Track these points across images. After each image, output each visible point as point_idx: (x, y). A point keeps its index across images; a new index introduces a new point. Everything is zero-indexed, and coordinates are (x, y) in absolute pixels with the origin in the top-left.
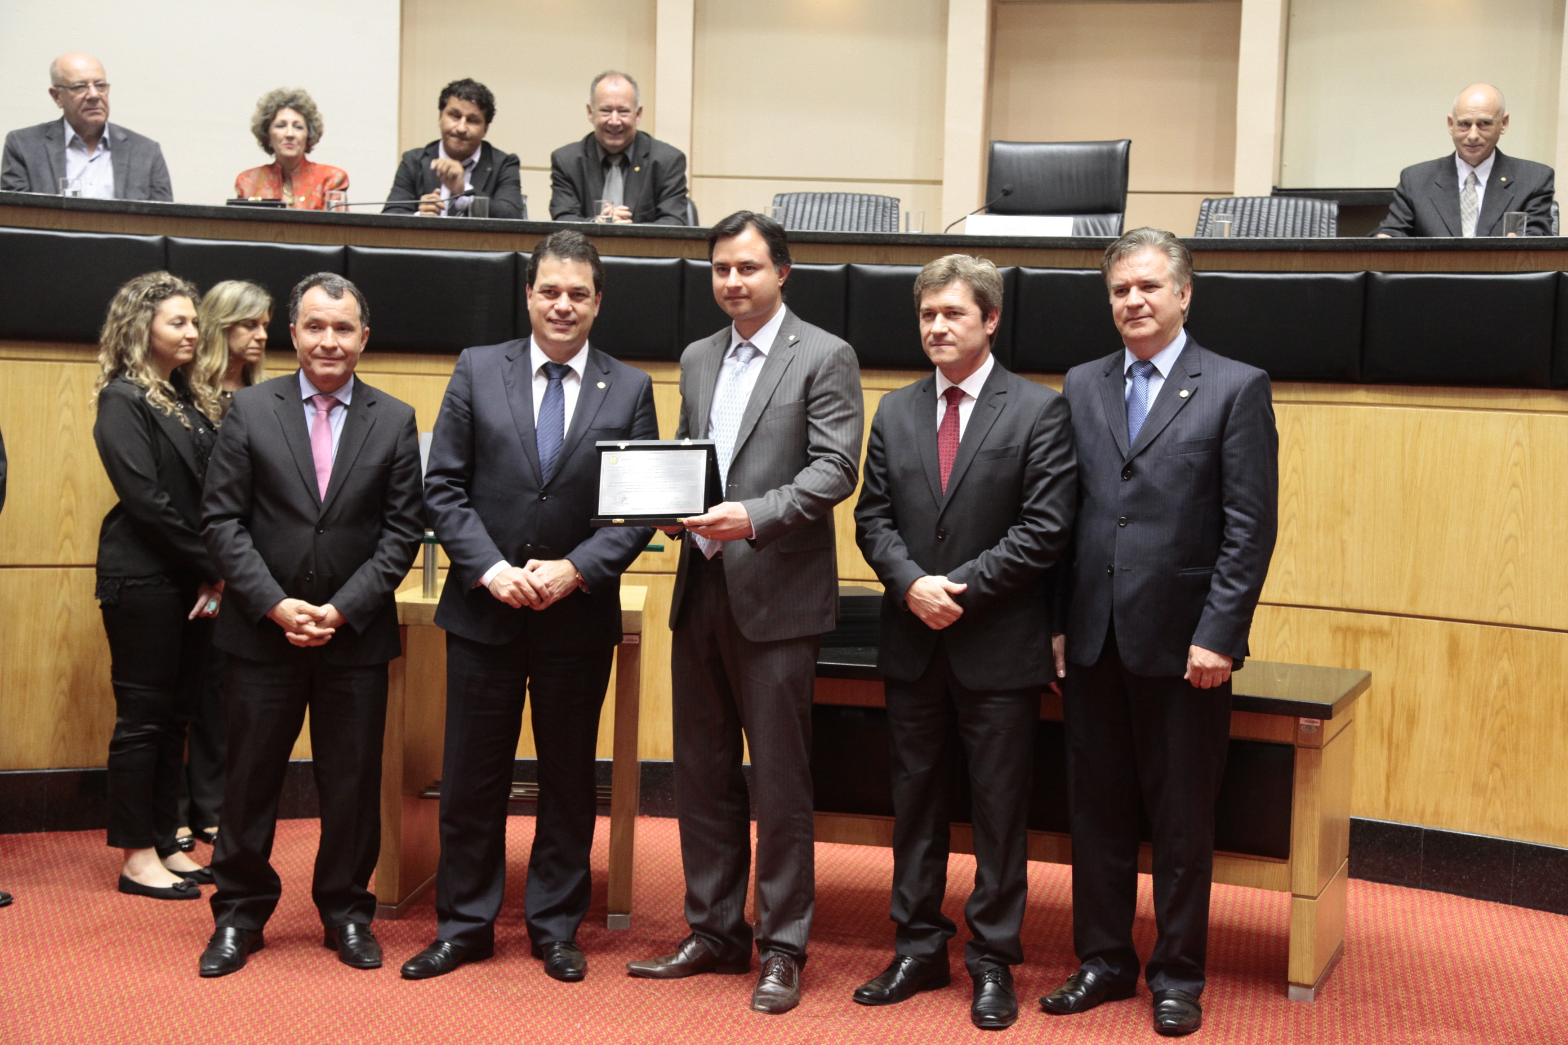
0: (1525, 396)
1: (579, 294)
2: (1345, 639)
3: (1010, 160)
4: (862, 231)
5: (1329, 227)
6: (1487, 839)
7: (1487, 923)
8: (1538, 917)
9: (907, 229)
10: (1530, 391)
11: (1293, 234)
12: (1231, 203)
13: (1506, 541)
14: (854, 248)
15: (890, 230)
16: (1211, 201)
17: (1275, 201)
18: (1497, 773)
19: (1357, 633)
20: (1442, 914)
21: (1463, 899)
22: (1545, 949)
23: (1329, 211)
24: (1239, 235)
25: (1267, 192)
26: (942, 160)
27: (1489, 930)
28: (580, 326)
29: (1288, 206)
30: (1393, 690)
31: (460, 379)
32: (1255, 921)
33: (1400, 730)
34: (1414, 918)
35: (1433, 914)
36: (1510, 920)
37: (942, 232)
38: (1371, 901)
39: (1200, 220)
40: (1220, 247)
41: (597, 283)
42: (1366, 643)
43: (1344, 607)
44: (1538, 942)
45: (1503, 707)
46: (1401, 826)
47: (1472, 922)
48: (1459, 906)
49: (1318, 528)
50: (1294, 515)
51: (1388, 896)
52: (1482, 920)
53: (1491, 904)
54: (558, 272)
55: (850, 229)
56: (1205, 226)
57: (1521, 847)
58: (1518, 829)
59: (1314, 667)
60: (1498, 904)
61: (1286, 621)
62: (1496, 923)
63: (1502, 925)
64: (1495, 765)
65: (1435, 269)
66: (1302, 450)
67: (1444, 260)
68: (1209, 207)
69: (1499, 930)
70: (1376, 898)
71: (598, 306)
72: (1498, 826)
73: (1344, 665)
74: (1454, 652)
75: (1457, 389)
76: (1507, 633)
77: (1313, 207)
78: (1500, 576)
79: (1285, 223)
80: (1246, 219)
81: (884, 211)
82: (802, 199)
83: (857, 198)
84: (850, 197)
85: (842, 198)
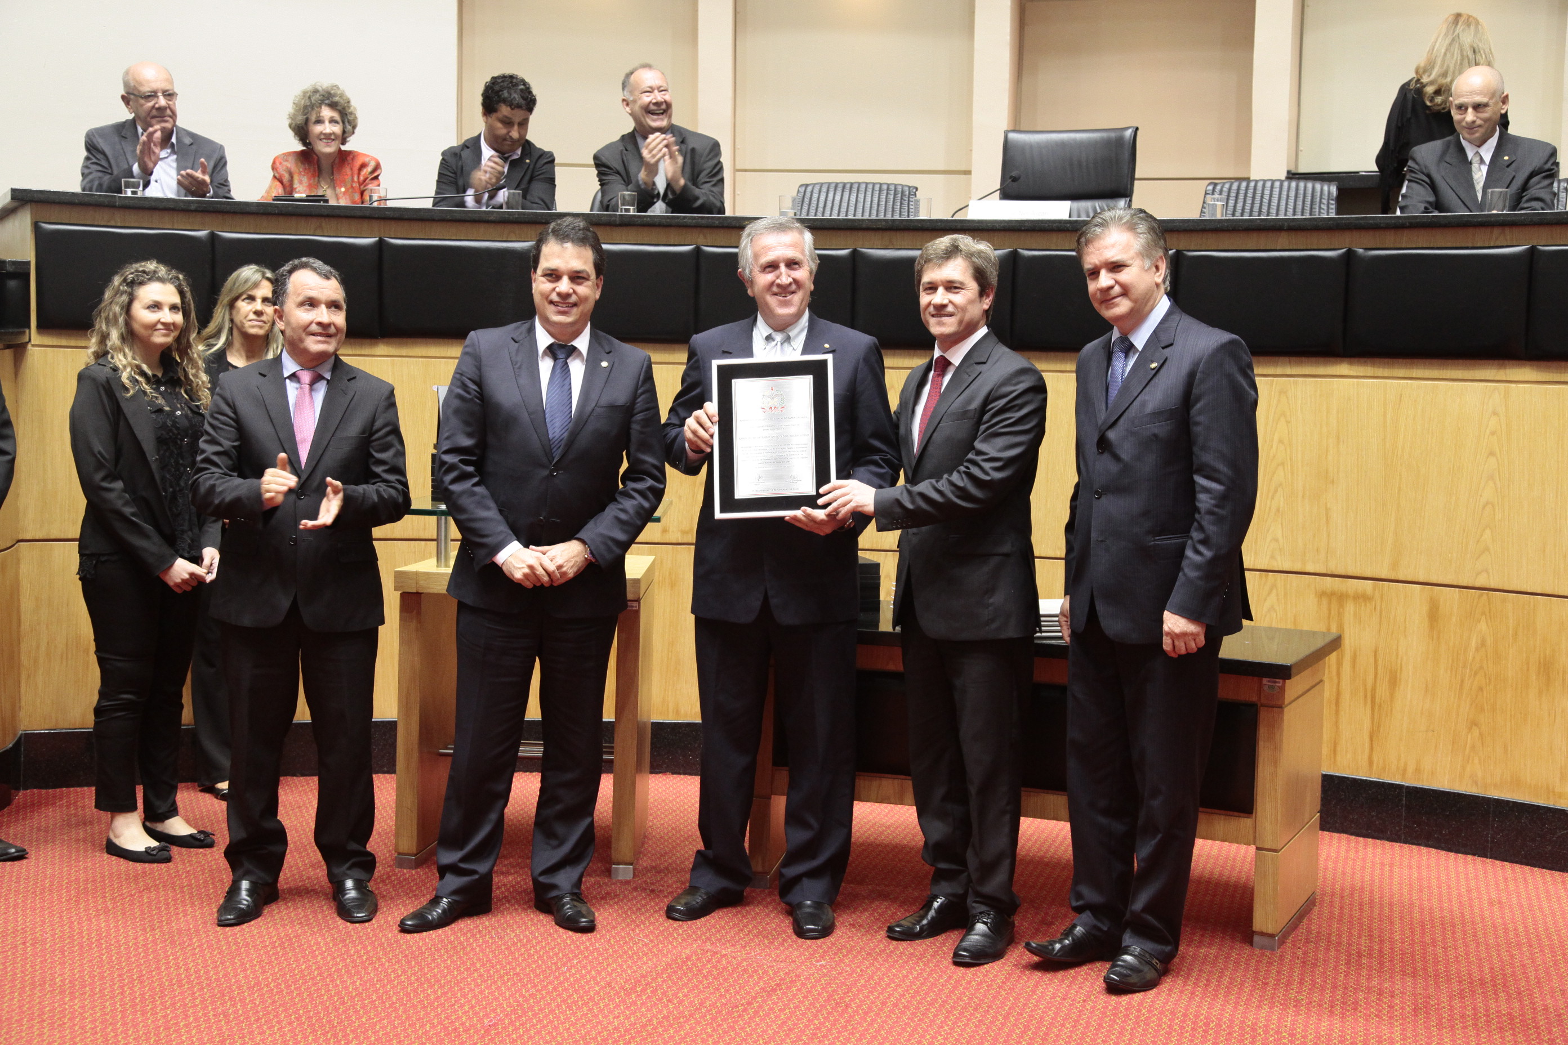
0: (1502, 367)
1: (579, 278)
2: (1330, 604)
3: (1022, 147)
5: (1328, 206)
6: (1465, 795)
7: (1462, 876)
8: (1513, 870)
10: (1507, 362)
12: (1235, 186)
13: (1485, 510)
14: (860, 233)
16: (1215, 186)
17: (1277, 184)
18: (1476, 731)
19: (1341, 598)
21: (1443, 853)
22: (1515, 900)
23: (1329, 192)
24: (1233, 215)
25: (1284, 176)
26: (970, 150)
27: (1463, 882)
28: (581, 308)
30: (1375, 653)
31: (469, 360)
32: (1235, 874)
33: (1382, 690)
34: (1391, 871)
35: (1410, 867)
36: (1486, 872)
38: (1352, 854)
40: (1214, 227)
41: (598, 267)
42: (1350, 607)
43: (1329, 572)
44: (1509, 894)
45: (1481, 668)
46: (1384, 783)
47: (1448, 875)
48: (1438, 860)
49: (1303, 497)
50: (1281, 485)
51: (1370, 850)
52: (1457, 874)
53: (1470, 857)
54: (559, 257)
57: (1499, 802)
58: (1495, 785)
59: (1301, 632)
60: (1476, 857)
61: (1273, 586)
62: (1471, 876)
63: (1476, 877)
64: (1474, 724)
65: (1414, 245)
66: (1288, 422)
69: (1473, 883)
70: (1357, 852)
71: (600, 290)
72: (1476, 783)
73: (1329, 629)
74: (1434, 615)
75: (1436, 361)
76: (1485, 598)
77: (1313, 189)
78: (1478, 541)
79: (1287, 204)
80: (1249, 201)
81: (902, 199)
82: (824, 189)
83: (877, 187)
84: (870, 187)
85: (863, 187)
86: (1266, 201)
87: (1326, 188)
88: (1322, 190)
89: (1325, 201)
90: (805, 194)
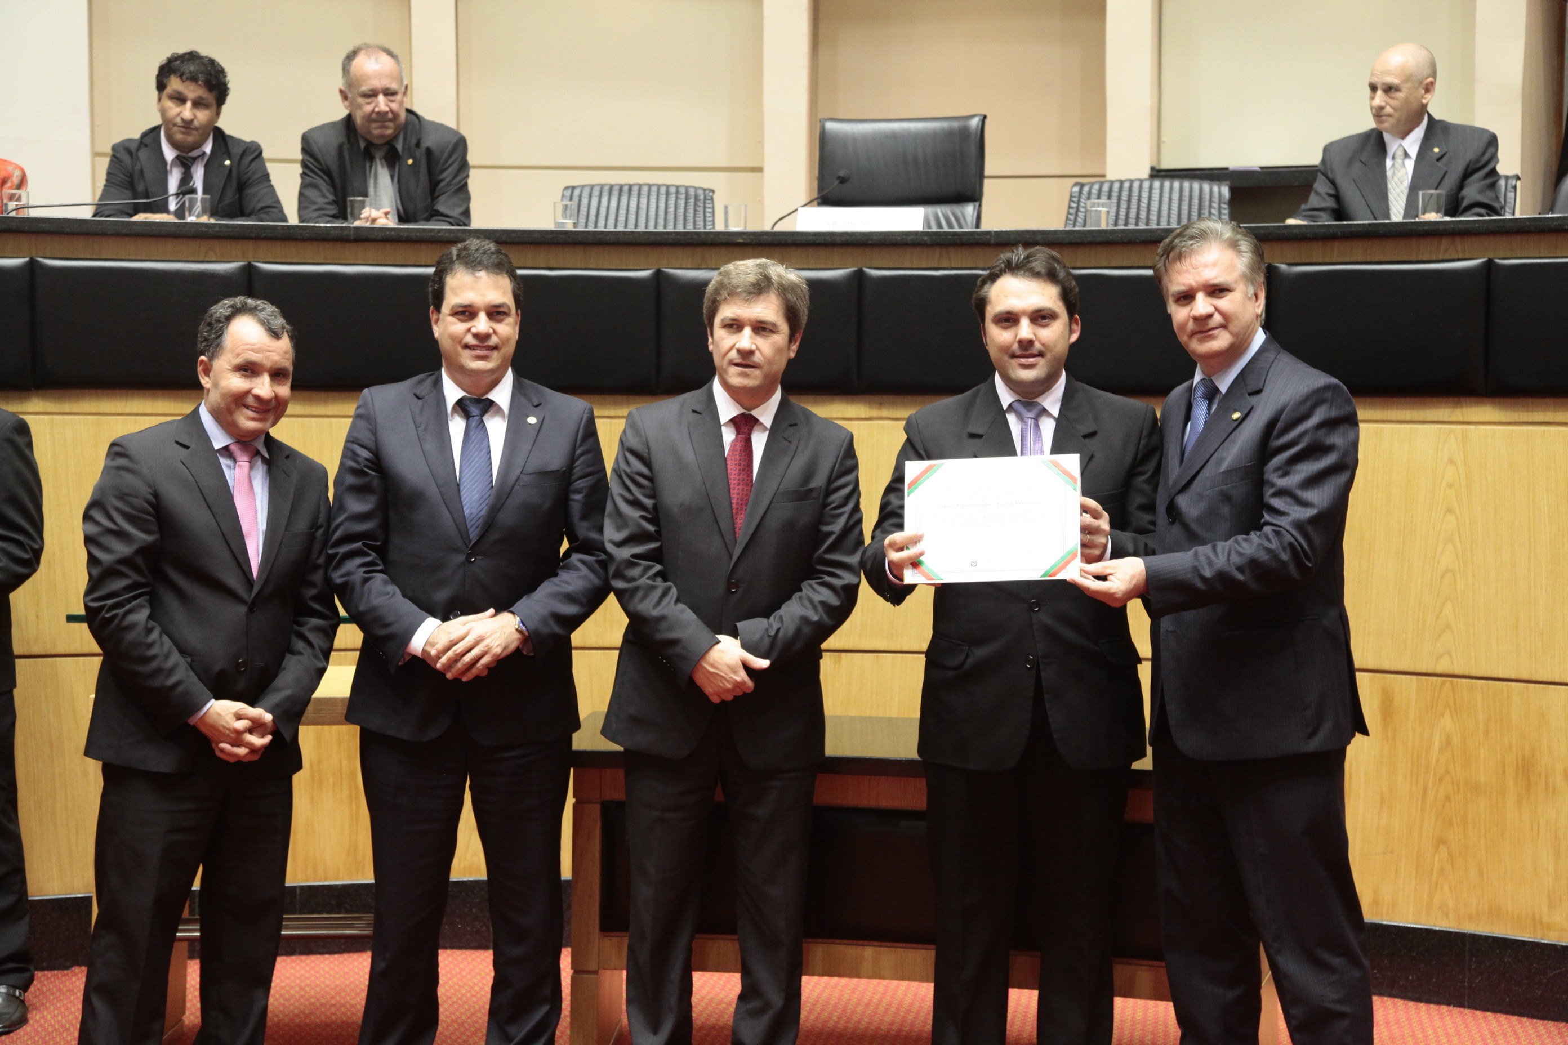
0: (1458, 405)
1: (499, 313)
3: (843, 140)
4: (670, 229)
6: (1435, 931)
7: (1440, 1032)
8: (1498, 1022)
9: (726, 226)
10: (1463, 399)
12: (1106, 188)
13: (1442, 577)
14: (665, 250)
15: (705, 227)
16: (1082, 185)
17: (1157, 184)
18: (1443, 851)
20: (1387, 1023)
21: (1411, 1004)
23: (1220, 193)
24: (1116, 224)
25: (1145, 173)
26: (761, 142)
29: (1171, 189)
31: (362, 422)
36: (1467, 1026)
37: (767, 228)
39: (1070, 207)
40: (1098, 240)
45: (1447, 772)
47: (1423, 1030)
48: (1407, 1012)
52: (1434, 1029)
53: (1444, 1008)
55: (656, 227)
56: (1076, 215)
57: (1474, 938)
58: (1470, 917)
60: (1452, 1008)
62: (1451, 1031)
63: (1458, 1033)
64: (1441, 841)
65: (1348, 260)
67: (1357, 250)
68: (1081, 192)
72: (1447, 915)
74: (1387, 709)
75: (1378, 400)
76: (1448, 684)
77: (1201, 190)
78: (1438, 617)
79: (1170, 209)
80: (1124, 206)
81: (695, 204)
82: (596, 192)
83: (663, 190)
84: (654, 189)
85: (645, 189)
86: (1144, 205)
87: (1216, 189)
88: (1211, 192)
89: (1215, 205)
90: (571, 199)
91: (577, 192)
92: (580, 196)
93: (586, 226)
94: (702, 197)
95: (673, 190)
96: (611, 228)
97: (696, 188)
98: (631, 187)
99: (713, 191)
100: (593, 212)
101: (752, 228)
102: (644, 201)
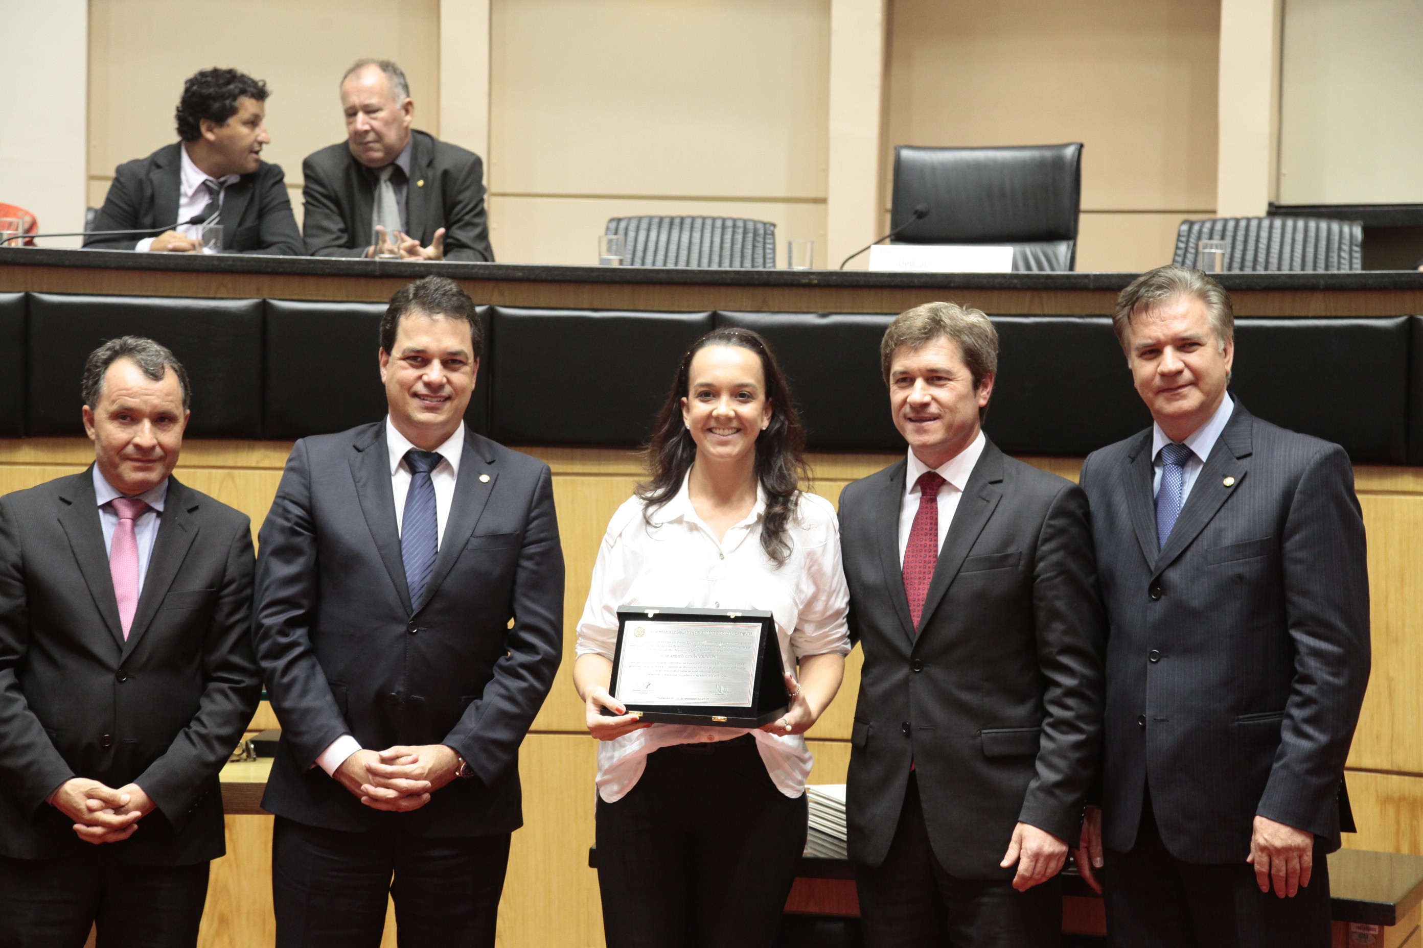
1: (455, 361)
2: (1398, 813)
3: (921, 170)
4: (726, 267)
5: (1351, 257)
9: (789, 265)
11: (1303, 267)
12: (1219, 226)
14: (721, 290)
15: (764, 265)
16: (1191, 224)
17: (1278, 223)
19: (1414, 806)
23: (1351, 235)
24: (1230, 268)
25: (1264, 211)
26: (826, 170)
28: (455, 402)
29: (1295, 228)
31: (294, 477)
37: (833, 265)
39: (1177, 248)
41: (477, 345)
43: (1394, 766)
54: (427, 333)
56: (1184, 256)
68: (1190, 231)
77: (1329, 230)
79: (1292, 251)
80: (1239, 247)
81: (754, 240)
82: (644, 225)
83: (719, 223)
84: (709, 222)
85: (698, 223)
86: (1263, 246)
87: (1346, 229)
88: (1341, 233)
89: (1346, 248)
90: (616, 233)
91: (623, 225)
92: (626, 230)
93: (632, 263)
94: (761, 232)
95: (729, 223)
96: (659, 266)
97: (755, 222)
98: (682, 219)
99: (774, 225)
100: (640, 247)
101: (818, 268)
102: (697, 235)
